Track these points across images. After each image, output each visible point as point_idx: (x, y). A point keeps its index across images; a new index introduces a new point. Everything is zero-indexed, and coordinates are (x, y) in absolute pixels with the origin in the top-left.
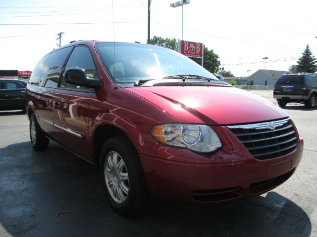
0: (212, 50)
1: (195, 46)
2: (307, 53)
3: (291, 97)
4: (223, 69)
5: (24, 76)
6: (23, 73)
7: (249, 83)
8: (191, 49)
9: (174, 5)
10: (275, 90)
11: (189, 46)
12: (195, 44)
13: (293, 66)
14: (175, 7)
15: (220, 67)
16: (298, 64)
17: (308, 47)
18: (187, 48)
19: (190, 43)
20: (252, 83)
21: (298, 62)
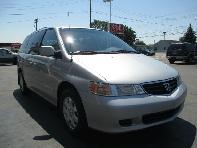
0: (131, 28)
1: (118, 26)
2: (190, 29)
3: (177, 57)
4: (138, 40)
5: (15, 46)
6: (15, 45)
7: (155, 49)
8: (115, 28)
9: (105, 1)
10: (167, 53)
11: (114, 26)
12: (118, 25)
13: (181, 37)
14: (106, 2)
15: (136, 38)
16: (184, 36)
17: (190, 25)
18: (113, 28)
19: (115, 24)
20: (156, 49)
21: (184, 35)
